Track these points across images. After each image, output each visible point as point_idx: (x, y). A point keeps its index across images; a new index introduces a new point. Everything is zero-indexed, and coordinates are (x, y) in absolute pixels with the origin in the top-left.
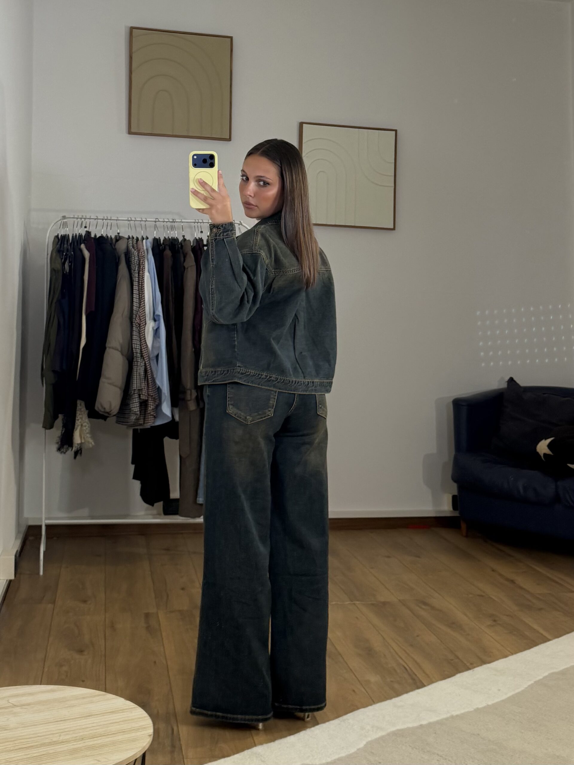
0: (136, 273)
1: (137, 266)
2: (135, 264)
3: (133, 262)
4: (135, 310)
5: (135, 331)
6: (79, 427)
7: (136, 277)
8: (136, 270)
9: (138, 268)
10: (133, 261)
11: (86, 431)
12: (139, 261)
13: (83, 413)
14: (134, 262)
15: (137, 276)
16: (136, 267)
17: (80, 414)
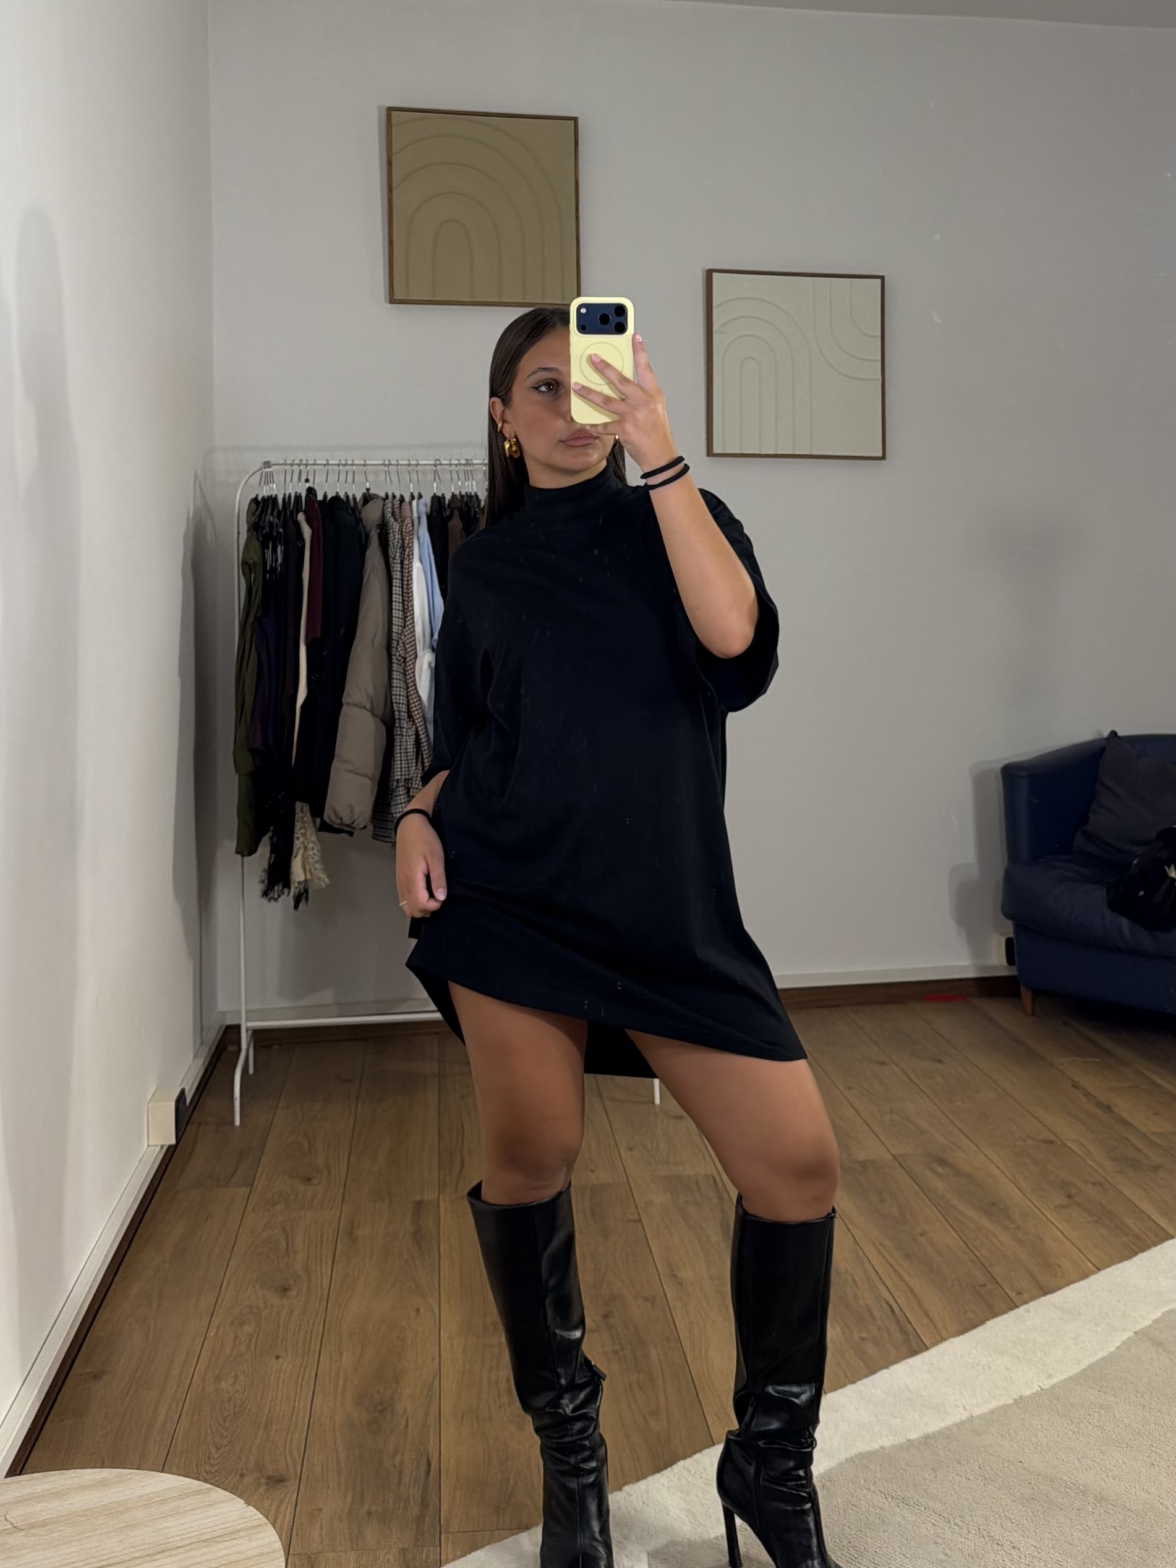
0: (397, 563)
1: (398, 551)
2: (396, 547)
3: (391, 543)
4: (396, 633)
5: (397, 671)
6: (301, 851)
7: (396, 571)
8: (397, 558)
9: (401, 553)
10: (392, 540)
11: (313, 858)
12: (403, 540)
13: (306, 825)
14: (393, 544)
15: (399, 569)
16: (396, 552)
17: (301, 828)
